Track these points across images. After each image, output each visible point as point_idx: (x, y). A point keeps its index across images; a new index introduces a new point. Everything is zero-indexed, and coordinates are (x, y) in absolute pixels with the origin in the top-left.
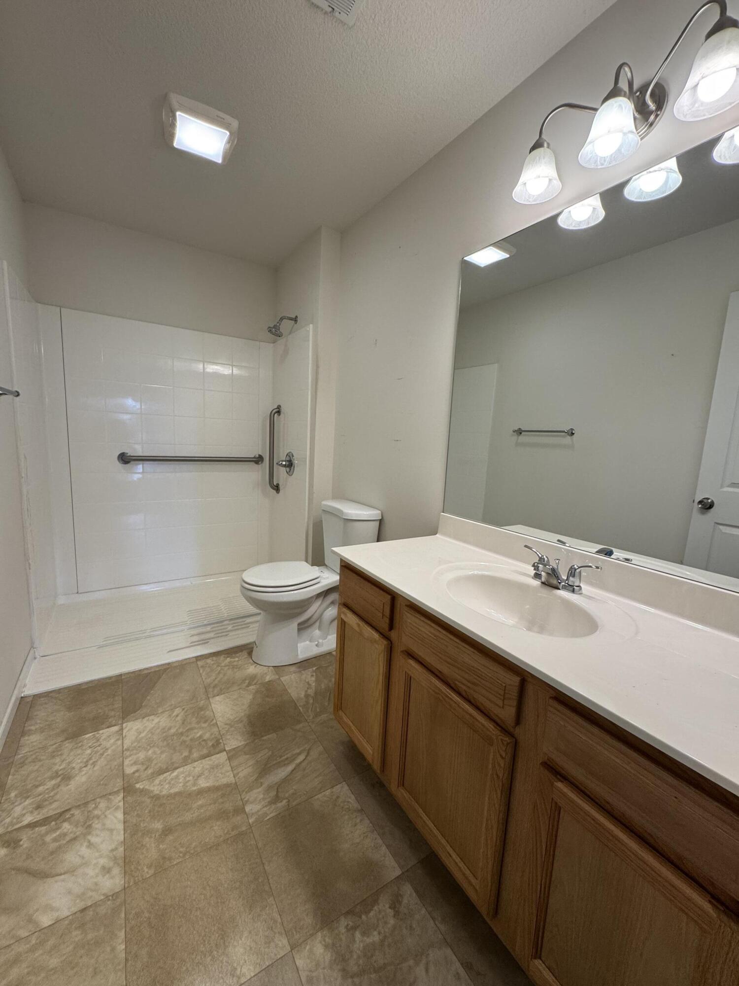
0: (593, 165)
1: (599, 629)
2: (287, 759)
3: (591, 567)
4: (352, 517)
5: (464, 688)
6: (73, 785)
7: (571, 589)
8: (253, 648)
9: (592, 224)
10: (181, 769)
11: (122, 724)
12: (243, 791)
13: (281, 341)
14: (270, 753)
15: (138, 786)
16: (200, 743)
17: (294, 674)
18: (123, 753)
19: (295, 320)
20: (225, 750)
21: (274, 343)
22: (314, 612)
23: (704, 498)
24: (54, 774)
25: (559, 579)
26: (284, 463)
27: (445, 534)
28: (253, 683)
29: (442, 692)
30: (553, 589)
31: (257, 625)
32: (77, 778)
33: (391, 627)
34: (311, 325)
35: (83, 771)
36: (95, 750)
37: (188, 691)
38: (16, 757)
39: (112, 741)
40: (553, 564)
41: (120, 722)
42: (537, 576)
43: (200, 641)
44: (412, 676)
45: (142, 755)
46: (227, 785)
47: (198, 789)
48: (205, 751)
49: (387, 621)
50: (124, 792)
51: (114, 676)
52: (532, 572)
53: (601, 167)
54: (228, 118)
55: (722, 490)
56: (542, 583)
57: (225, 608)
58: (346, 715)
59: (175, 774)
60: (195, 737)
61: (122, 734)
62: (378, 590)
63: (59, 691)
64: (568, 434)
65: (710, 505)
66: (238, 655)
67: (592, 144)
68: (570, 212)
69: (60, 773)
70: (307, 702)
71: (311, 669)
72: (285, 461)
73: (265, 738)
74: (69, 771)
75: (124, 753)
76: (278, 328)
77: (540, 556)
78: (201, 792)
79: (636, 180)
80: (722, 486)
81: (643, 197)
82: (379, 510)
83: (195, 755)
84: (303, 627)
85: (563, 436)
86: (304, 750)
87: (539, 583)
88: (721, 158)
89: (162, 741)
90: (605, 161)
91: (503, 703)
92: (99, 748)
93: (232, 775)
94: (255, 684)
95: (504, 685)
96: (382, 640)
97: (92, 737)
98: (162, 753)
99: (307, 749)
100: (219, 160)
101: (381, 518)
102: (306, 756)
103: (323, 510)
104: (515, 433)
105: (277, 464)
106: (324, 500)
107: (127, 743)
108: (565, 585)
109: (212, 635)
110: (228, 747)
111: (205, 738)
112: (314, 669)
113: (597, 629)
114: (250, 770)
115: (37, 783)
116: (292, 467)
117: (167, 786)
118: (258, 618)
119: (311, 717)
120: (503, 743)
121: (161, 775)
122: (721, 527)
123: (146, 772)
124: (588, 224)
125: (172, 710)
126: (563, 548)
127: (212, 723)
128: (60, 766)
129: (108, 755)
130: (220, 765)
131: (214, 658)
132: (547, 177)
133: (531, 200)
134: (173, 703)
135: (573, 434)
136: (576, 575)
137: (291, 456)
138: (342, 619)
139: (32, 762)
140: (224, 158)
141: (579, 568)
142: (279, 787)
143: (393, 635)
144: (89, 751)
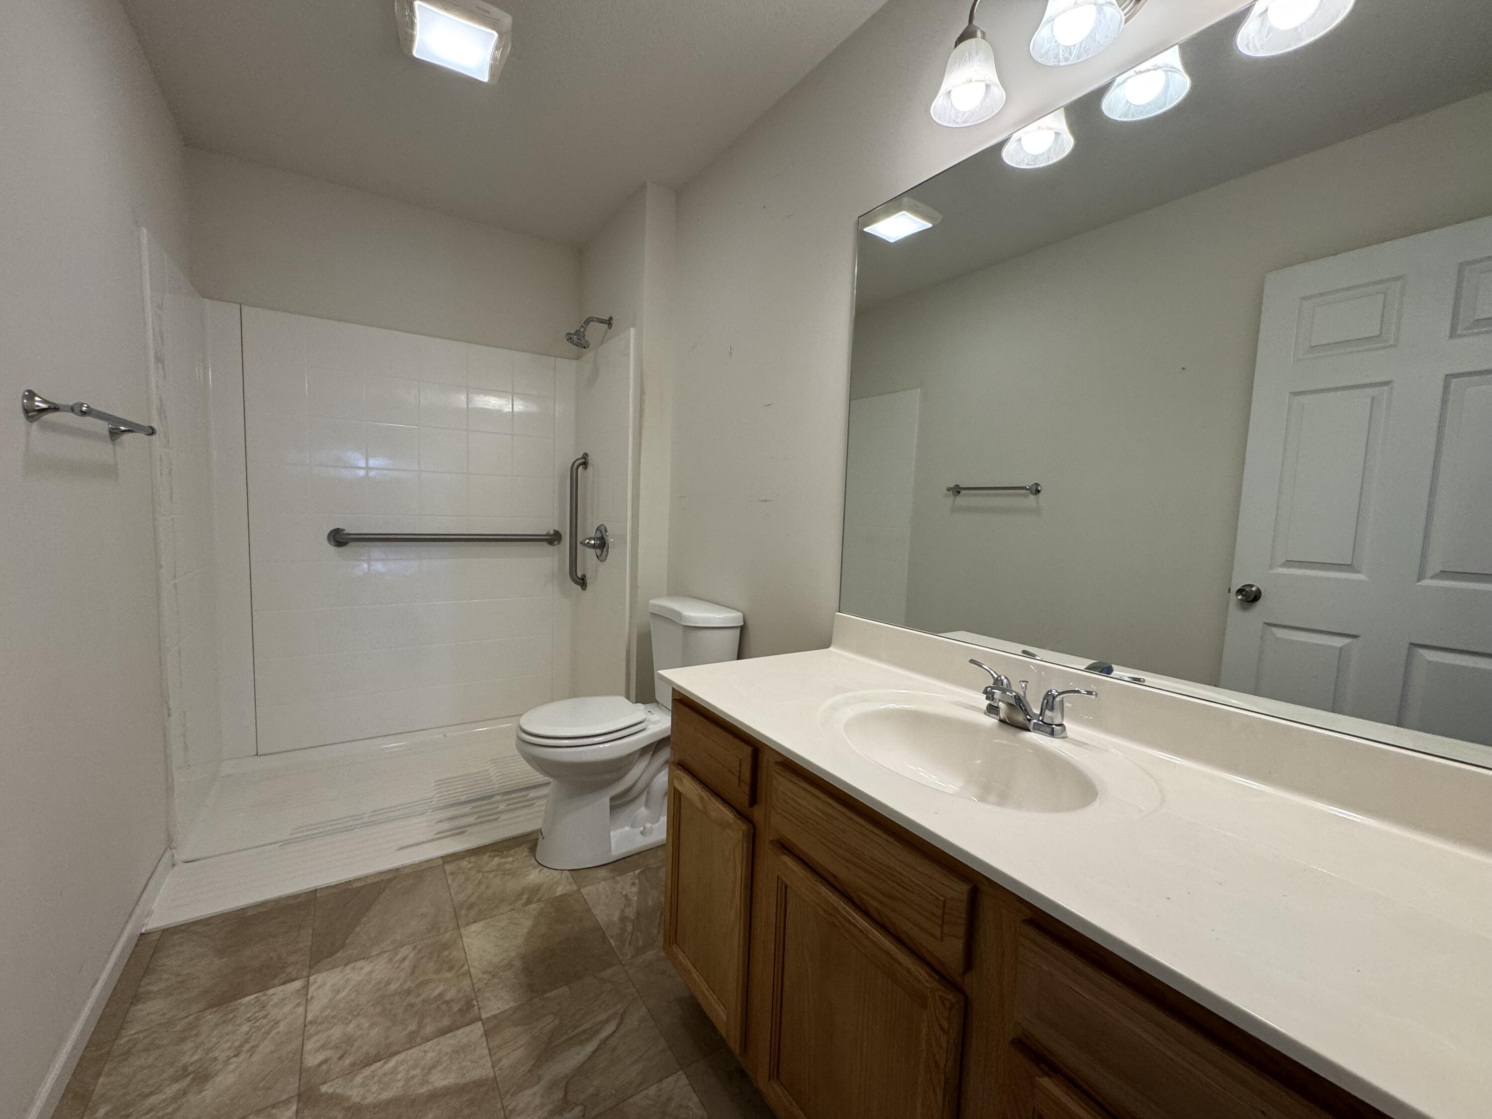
0: (1053, 60)
1: (1098, 797)
2: (584, 1031)
3: (1078, 692)
4: (696, 623)
5: (875, 904)
6: (209, 1092)
7: (1049, 730)
8: (538, 839)
9: (1055, 159)
10: (402, 1056)
11: (308, 976)
12: (507, 1092)
13: (590, 354)
14: (557, 1022)
15: (324, 1089)
16: (438, 1007)
17: (603, 883)
18: (304, 1031)
19: (609, 322)
20: (480, 1019)
21: (577, 359)
22: (637, 777)
23: (1245, 586)
24: (180, 1073)
25: (1028, 715)
26: (593, 542)
27: (844, 647)
28: (535, 899)
29: (841, 914)
30: (1018, 730)
31: (544, 802)
32: (219, 1079)
33: (754, 800)
34: (632, 330)
35: (232, 1063)
36: (257, 1024)
37: (423, 915)
38: (117, 1042)
39: (287, 1009)
40: (1017, 689)
41: (305, 973)
42: (992, 710)
43: (454, 829)
44: (789, 884)
45: (336, 1032)
46: (479, 1084)
47: (429, 1091)
48: (446, 1022)
49: (746, 789)
50: (298, 1102)
51: (303, 894)
52: (984, 703)
53: (1065, 63)
54: (495, 11)
55: (1271, 571)
56: (1000, 720)
57: (497, 775)
58: (684, 952)
59: (392, 1063)
60: (432, 997)
61: (307, 994)
62: (731, 737)
63: (207, 922)
64: (1031, 492)
65: (1256, 596)
66: (512, 852)
67: (1050, 24)
68: (1020, 139)
69: (191, 1069)
70: (623, 930)
71: (631, 874)
72: (594, 539)
73: (549, 995)
74: (206, 1065)
75: (307, 1029)
76: (581, 334)
77: (996, 676)
78: (434, 1096)
79: (1119, 85)
80: (1271, 567)
81: (1131, 114)
82: (738, 610)
83: (429, 1030)
84: (619, 803)
85: (1024, 495)
86: (615, 1014)
87: (997, 721)
88: (1248, 48)
89: (373, 1005)
90: (1070, 54)
91: (942, 932)
92: (264, 1021)
93: (490, 1064)
94: (539, 901)
95: (942, 899)
96: (739, 822)
97: (254, 1001)
98: (373, 1025)
99: (621, 1011)
100: (484, 78)
101: (742, 624)
102: (618, 1026)
103: (652, 613)
104: (950, 492)
105: (581, 543)
106: (651, 599)
107: (314, 1009)
108: (1038, 724)
109: (471, 819)
110: (486, 1013)
111: (448, 997)
112: (637, 872)
113: (1095, 798)
114: (519, 1053)
115: (147, 1090)
116: (605, 549)
117: (374, 1088)
118: (545, 791)
119: (630, 955)
120: (944, 1004)
121: (368, 1067)
122: (1275, 630)
123: (341, 1062)
124: (1049, 160)
125: (396, 950)
126: (1032, 663)
127: (460, 972)
128: (192, 1055)
129: (278, 1033)
130: (470, 1046)
131: (473, 859)
132: (984, 81)
133: (959, 120)
134: (398, 938)
135: (1039, 491)
136: (1055, 707)
137: (603, 531)
138: (675, 787)
139: (144, 1050)
140: (492, 75)
141: (1060, 694)
142: (568, 1083)
143: (758, 813)
144: (245, 1028)
